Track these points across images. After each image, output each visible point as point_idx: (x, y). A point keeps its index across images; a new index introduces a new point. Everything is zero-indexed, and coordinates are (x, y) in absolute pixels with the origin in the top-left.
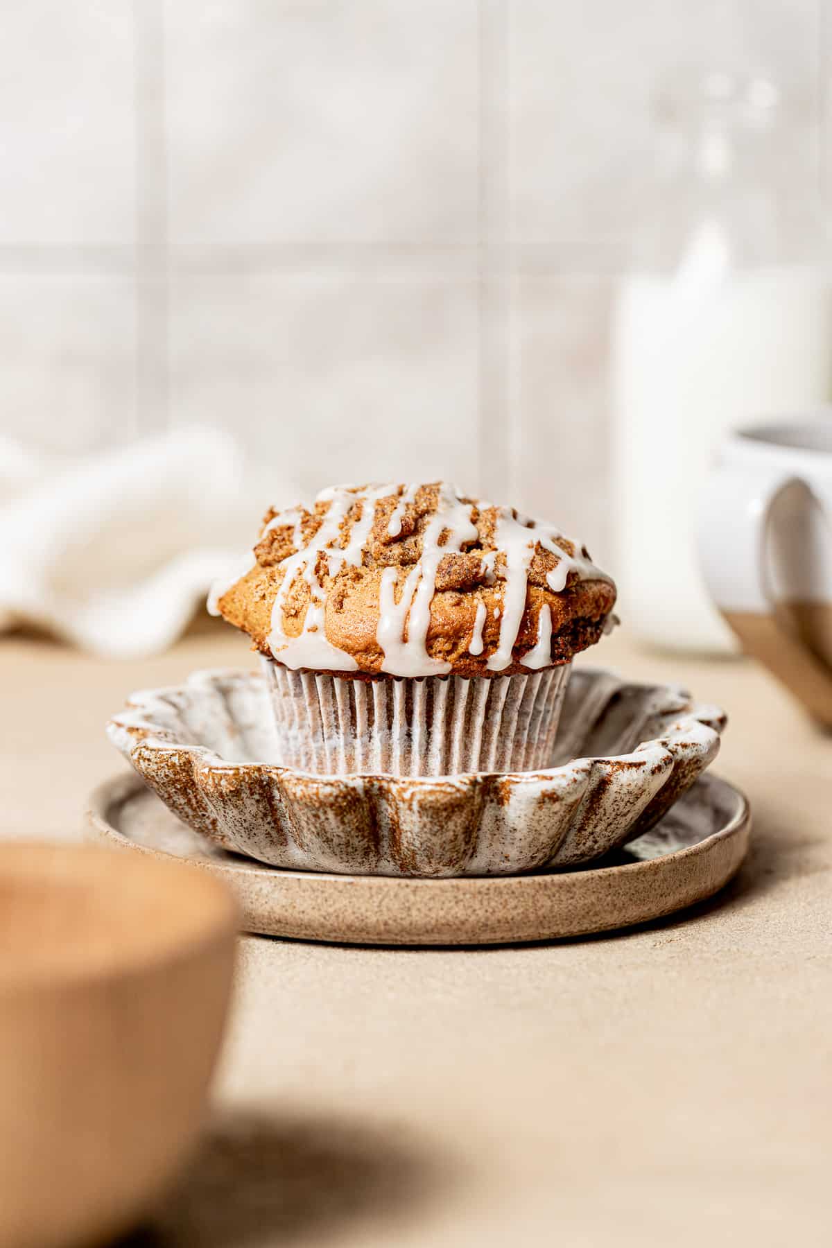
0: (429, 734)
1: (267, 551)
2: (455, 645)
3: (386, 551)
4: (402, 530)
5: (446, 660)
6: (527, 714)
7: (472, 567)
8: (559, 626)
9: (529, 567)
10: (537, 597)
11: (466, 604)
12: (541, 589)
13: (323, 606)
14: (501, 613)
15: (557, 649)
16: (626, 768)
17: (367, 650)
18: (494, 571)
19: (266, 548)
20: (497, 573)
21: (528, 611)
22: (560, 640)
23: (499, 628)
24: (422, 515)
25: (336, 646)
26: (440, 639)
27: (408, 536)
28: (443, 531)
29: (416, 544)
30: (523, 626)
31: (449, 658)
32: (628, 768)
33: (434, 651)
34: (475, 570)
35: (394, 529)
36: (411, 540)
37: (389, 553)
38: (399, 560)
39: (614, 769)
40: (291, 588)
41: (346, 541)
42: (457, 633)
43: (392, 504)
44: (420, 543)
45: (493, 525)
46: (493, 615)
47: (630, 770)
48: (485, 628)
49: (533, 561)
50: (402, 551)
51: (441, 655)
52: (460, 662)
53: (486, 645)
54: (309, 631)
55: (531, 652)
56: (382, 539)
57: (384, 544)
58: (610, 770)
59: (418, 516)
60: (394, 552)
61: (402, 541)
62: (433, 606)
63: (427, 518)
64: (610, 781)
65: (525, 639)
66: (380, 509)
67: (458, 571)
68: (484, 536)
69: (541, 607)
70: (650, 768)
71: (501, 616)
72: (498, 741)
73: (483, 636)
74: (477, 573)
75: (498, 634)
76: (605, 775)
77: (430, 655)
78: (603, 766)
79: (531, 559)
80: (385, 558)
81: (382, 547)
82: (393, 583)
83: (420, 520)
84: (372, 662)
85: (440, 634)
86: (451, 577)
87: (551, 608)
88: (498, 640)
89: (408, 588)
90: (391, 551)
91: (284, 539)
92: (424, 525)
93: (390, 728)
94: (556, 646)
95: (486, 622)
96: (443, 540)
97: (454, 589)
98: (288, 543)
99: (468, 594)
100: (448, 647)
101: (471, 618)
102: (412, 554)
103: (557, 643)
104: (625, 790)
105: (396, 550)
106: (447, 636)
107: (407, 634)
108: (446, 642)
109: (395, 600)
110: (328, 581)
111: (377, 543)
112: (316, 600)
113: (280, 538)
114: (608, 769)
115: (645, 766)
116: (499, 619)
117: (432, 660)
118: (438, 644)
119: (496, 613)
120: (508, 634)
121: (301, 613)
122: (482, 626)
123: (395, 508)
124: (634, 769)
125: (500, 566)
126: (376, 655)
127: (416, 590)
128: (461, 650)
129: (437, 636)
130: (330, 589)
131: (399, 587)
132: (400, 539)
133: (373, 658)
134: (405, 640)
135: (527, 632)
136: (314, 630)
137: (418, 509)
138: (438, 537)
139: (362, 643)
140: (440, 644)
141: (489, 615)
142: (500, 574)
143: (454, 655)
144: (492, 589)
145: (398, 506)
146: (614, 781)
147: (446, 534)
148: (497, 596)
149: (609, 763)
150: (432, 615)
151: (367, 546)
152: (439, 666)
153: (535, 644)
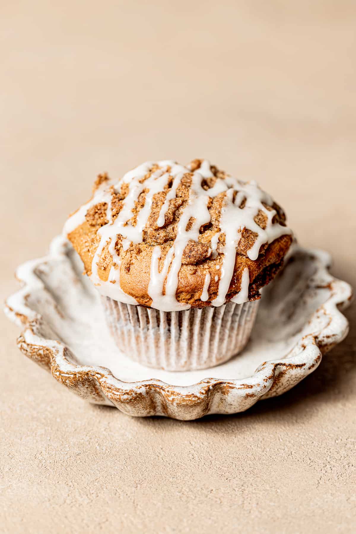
0: (180, 330)
1: (92, 218)
2: (192, 296)
3: (156, 234)
4: (165, 223)
5: (187, 303)
6: (237, 315)
7: (203, 252)
8: (254, 278)
9: (237, 246)
10: (242, 263)
11: (199, 273)
12: (244, 257)
13: (119, 268)
14: (219, 278)
15: (252, 292)
16: (294, 368)
17: (143, 297)
18: (216, 250)
19: (91, 216)
20: (218, 251)
21: (235, 274)
22: (254, 286)
23: (218, 286)
24: (178, 208)
25: (126, 293)
26: (184, 293)
27: (169, 225)
28: (189, 220)
29: (173, 230)
30: (232, 283)
31: (189, 302)
32: (296, 368)
33: (180, 299)
34: (204, 254)
35: (160, 222)
36: (170, 228)
37: (158, 236)
38: (163, 239)
39: (287, 368)
40: (103, 251)
41: (135, 222)
42: (194, 290)
43: (162, 201)
44: (176, 229)
45: (219, 212)
46: (214, 280)
47: (297, 369)
48: (210, 287)
49: (240, 242)
50: (165, 234)
51: (185, 300)
52: (196, 303)
53: (210, 295)
54: (111, 282)
55: (237, 295)
56: (154, 228)
57: (155, 230)
58: (285, 369)
59: (175, 209)
60: (160, 235)
61: (166, 228)
62: (180, 274)
63: (181, 210)
64: (285, 373)
65: (233, 289)
66: (155, 202)
67: (195, 256)
68: (214, 220)
69: (243, 270)
70: (308, 367)
71: (219, 280)
72: (221, 329)
73: (209, 291)
74: (206, 255)
75: (218, 289)
76: (282, 370)
77: (178, 301)
78: (281, 366)
79: (239, 241)
80: (155, 239)
81: (154, 232)
82: (159, 259)
83: (177, 212)
84: (146, 302)
85: (184, 291)
86: (191, 259)
87: (249, 269)
88: (218, 292)
89: (166, 262)
90: (159, 234)
91: (101, 213)
92: (180, 214)
93: (158, 326)
94: (252, 290)
95: (210, 284)
96: (189, 227)
97: (192, 264)
98: (104, 215)
99: (201, 266)
100: (188, 297)
101: (202, 282)
102: (171, 236)
103: (253, 288)
104: (294, 377)
105: (162, 234)
106: (188, 292)
107: (165, 292)
108: (187, 295)
109: (159, 269)
110: (122, 253)
111: (152, 229)
112: (115, 265)
113: (99, 212)
114: (284, 368)
115: (305, 366)
116: (218, 282)
117: (179, 304)
118: (183, 295)
119: (216, 279)
120: (223, 288)
121: (107, 269)
122: (208, 287)
123: (163, 203)
124: (299, 368)
125: (221, 246)
126: (148, 299)
127: (171, 263)
128: (196, 297)
129: (182, 292)
130: (123, 258)
131: (161, 261)
132: (165, 227)
133: (147, 300)
134: (163, 294)
135: (234, 287)
136: (114, 282)
137: (176, 204)
138: (186, 225)
139: (140, 293)
140: (183, 296)
141: (212, 280)
142: (220, 252)
143: (192, 300)
144: (215, 262)
145: (165, 202)
146: (288, 373)
147: (192, 222)
148: (218, 267)
149: (285, 365)
150: (179, 281)
151: (145, 229)
152: (183, 306)
153: (239, 291)
